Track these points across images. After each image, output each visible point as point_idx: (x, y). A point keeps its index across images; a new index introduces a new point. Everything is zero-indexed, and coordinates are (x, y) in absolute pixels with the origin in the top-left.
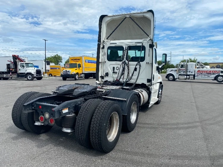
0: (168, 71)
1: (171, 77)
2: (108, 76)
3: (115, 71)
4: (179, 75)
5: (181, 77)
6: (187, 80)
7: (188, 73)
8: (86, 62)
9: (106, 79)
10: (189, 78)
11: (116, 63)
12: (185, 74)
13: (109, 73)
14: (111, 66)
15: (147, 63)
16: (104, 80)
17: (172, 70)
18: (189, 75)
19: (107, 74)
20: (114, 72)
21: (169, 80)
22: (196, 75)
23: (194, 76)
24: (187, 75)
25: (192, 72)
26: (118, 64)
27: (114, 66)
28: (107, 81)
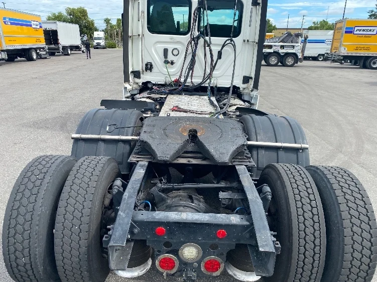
2: (151, 72)
3: (170, 57)
8: (5, 22)
9: (146, 77)
11: (171, 39)
13: (153, 64)
14: (159, 45)
15: (244, 41)
16: (140, 81)
19: (149, 67)
20: (166, 62)
26: (178, 42)
27: (166, 46)
28: (149, 82)
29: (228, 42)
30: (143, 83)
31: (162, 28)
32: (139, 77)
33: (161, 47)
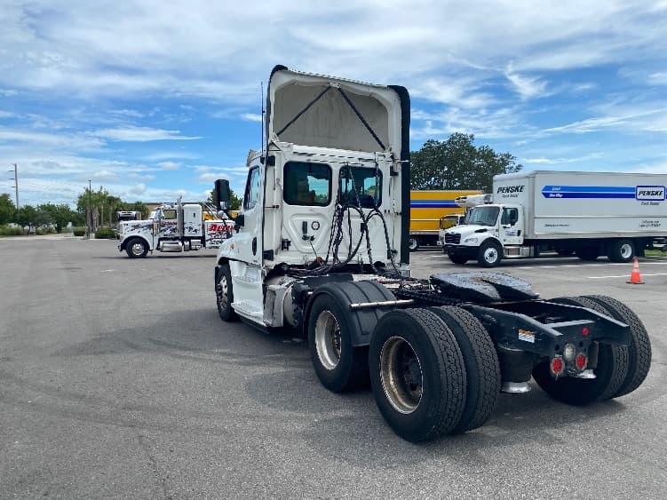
0: (124, 228)
1: (137, 247)
2: (288, 250)
4: (160, 239)
5: (166, 245)
6: (183, 253)
7: (187, 234)
9: (281, 258)
10: (190, 245)
11: (311, 210)
12: (177, 235)
13: (290, 241)
14: (297, 218)
17: (136, 227)
18: (189, 239)
19: (285, 245)
20: (305, 238)
21: (132, 256)
22: (207, 237)
23: (203, 239)
24: (183, 239)
25: (196, 231)
26: (317, 214)
27: (305, 219)
28: (283, 264)
29: (373, 213)
30: (276, 266)
31: (299, 198)
32: (271, 258)
33: (299, 221)
